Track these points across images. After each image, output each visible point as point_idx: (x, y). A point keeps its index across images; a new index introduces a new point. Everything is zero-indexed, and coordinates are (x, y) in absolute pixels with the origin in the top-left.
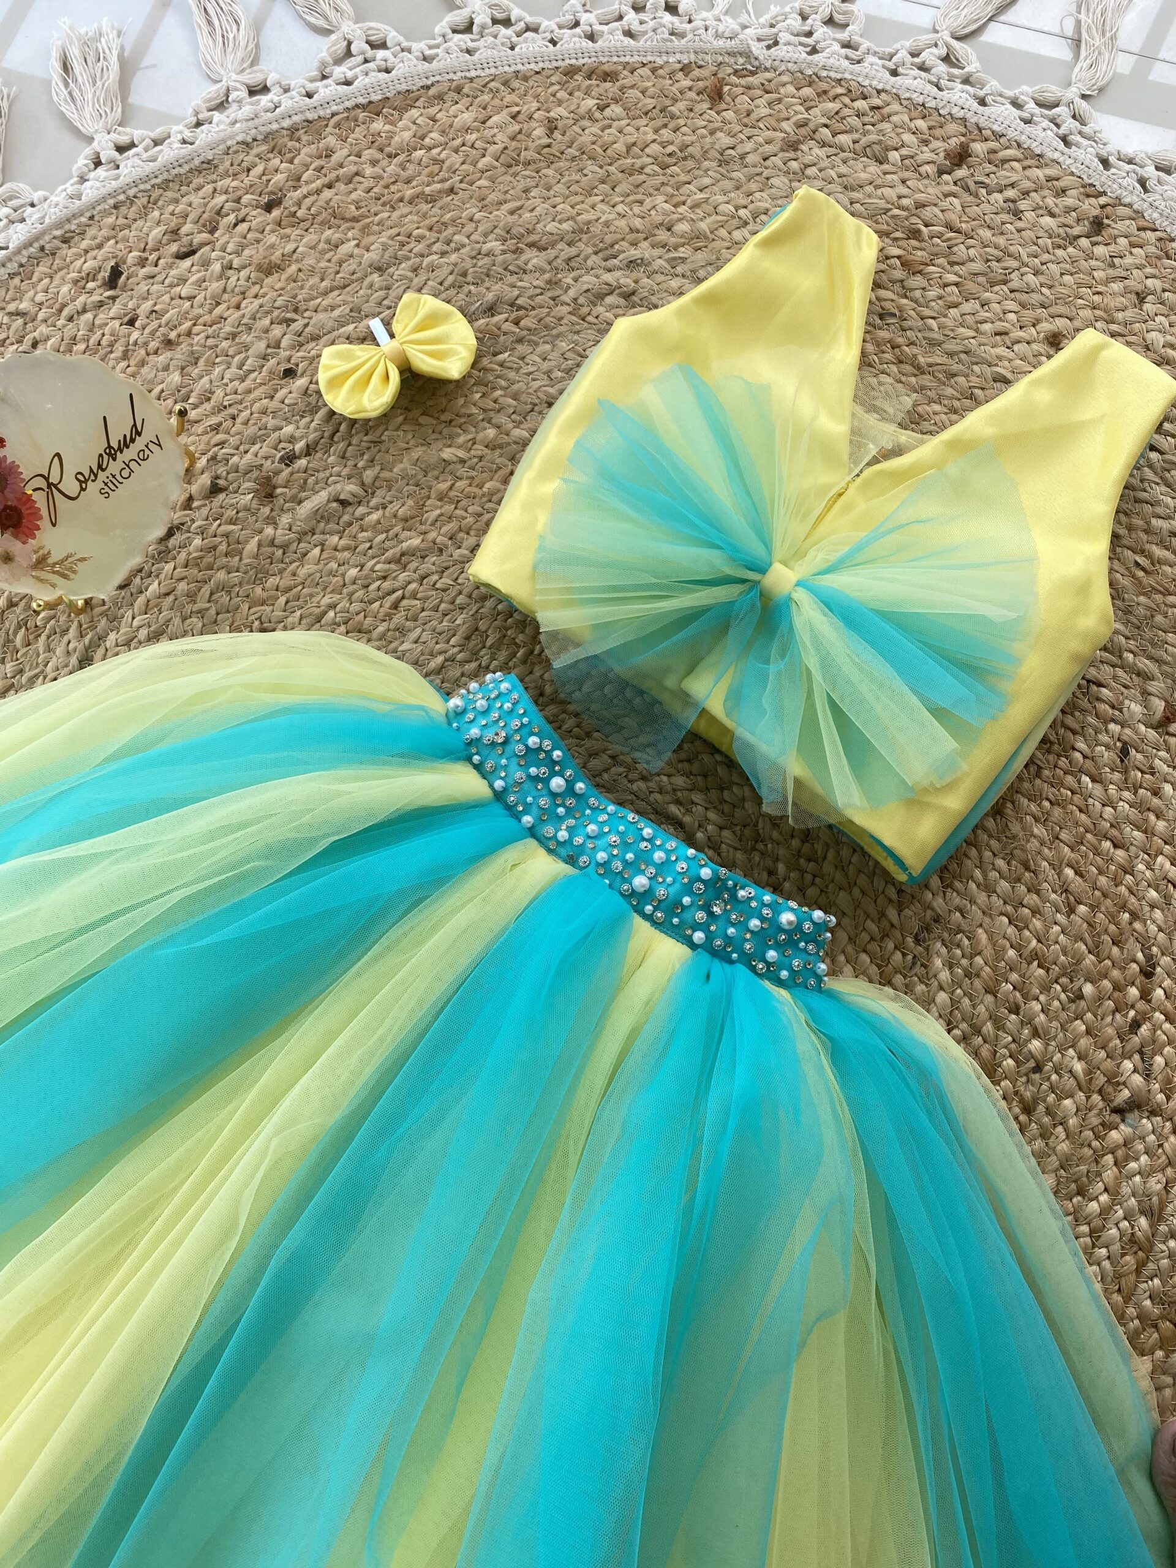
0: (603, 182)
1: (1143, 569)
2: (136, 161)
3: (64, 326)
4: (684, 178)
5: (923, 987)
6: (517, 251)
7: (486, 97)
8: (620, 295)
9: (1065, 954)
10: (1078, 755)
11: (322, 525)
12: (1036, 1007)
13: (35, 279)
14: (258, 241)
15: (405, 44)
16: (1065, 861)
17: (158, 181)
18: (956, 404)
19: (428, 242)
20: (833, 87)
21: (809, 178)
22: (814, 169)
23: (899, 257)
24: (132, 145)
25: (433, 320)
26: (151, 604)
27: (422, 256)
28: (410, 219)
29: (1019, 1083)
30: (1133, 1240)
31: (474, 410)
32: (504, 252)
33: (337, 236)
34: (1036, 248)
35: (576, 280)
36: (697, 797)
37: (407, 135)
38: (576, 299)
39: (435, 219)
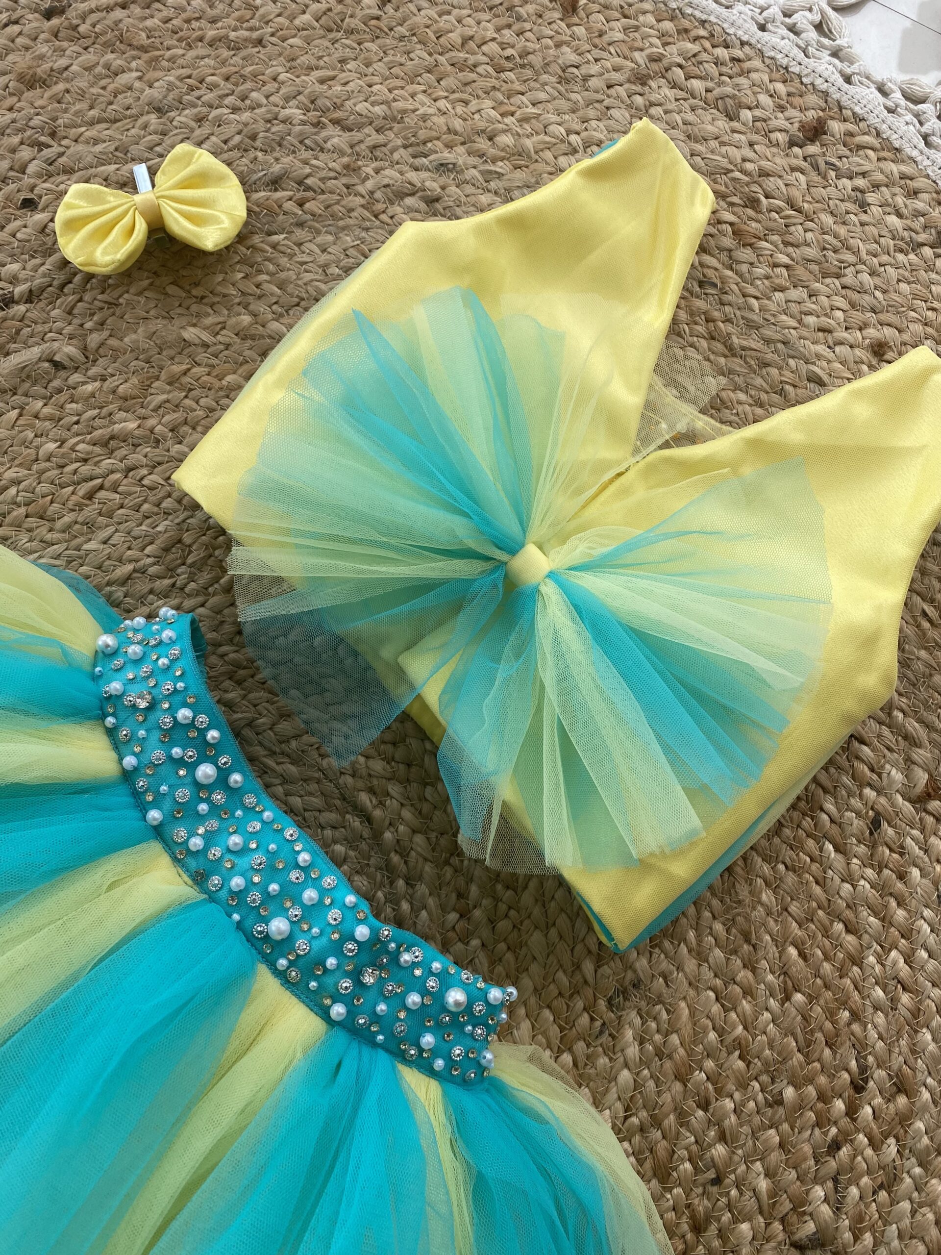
0: (429, 71)
4: (517, 86)
5: (607, 1060)
6: (317, 124)
8: (423, 198)
9: (771, 1047)
10: (825, 817)
11: (27, 385)
12: (729, 1104)
14: (27, 49)
16: (790, 939)
18: (764, 397)
19: (221, 93)
20: (695, 27)
21: (652, 117)
22: (660, 109)
23: (731, 224)
25: (202, 179)
27: (211, 106)
29: (694, 1195)
31: (232, 291)
32: (303, 123)
33: (119, 62)
34: (876, 246)
35: (377, 171)
36: (394, 789)
38: (372, 193)
39: (234, 69)
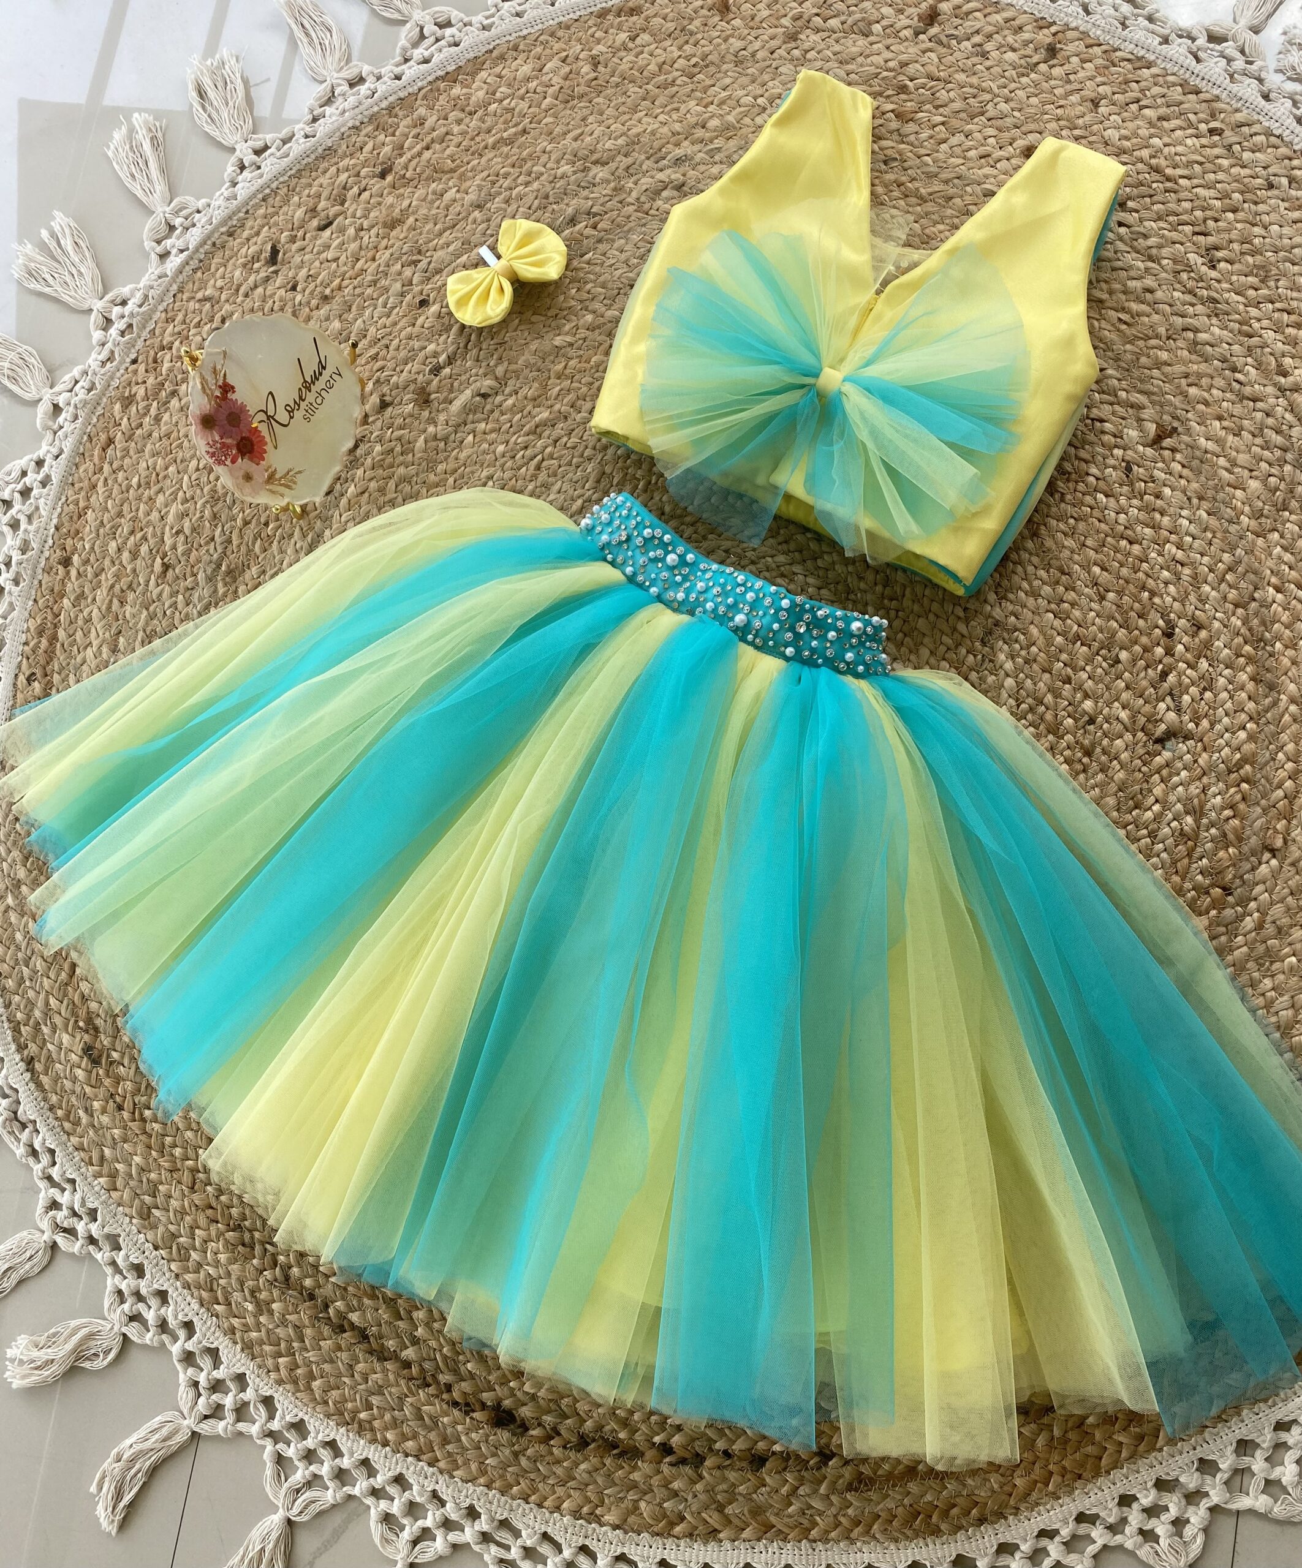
0: (644, 100)
1: (1125, 323)
2: (273, 160)
3: (243, 302)
4: (708, 82)
5: (993, 677)
6: (585, 170)
7: (539, 49)
8: (674, 188)
9: (1101, 631)
10: (1092, 479)
11: (471, 416)
12: (1084, 675)
13: (213, 269)
14: (380, 204)
15: (466, 19)
16: (1092, 562)
17: (293, 172)
18: (956, 221)
19: (513, 177)
21: (810, 61)
22: (813, 52)
23: (892, 111)
24: (266, 148)
25: (528, 238)
26: (352, 502)
27: (511, 189)
28: (496, 162)
29: (1079, 735)
30: (1182, 833)
31: (573, 303)
32: (575, 173)
33: (440, 186)
34: (1004, 80)
35: (636, 183)
36: (797, 569)
37: (481, 94)
38: (638, 199)
39: (515, 158)
